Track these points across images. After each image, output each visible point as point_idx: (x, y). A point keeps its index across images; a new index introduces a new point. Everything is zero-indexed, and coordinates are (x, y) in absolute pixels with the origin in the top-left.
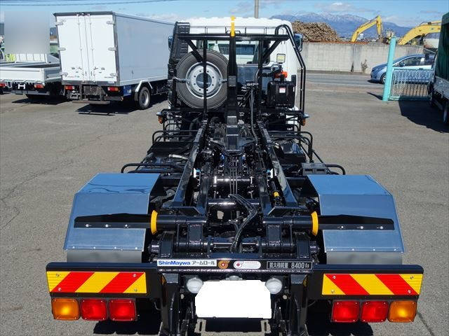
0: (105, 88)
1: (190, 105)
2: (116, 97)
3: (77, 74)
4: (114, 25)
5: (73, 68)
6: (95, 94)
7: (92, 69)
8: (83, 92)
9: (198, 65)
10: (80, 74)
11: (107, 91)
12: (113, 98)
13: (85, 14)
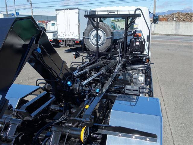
0: (74, 41)
1: (90, 50)
2: (79, 46)
3: (63, 35)
4: (78, 14)
5: (62, 33)
6: (70, 44)
7: (69, 33)
8: (65, 43)
9: (95, 30)
10: (64, 35)
11: (75, 43)
12: (77, 46)
13: (67, 9)
